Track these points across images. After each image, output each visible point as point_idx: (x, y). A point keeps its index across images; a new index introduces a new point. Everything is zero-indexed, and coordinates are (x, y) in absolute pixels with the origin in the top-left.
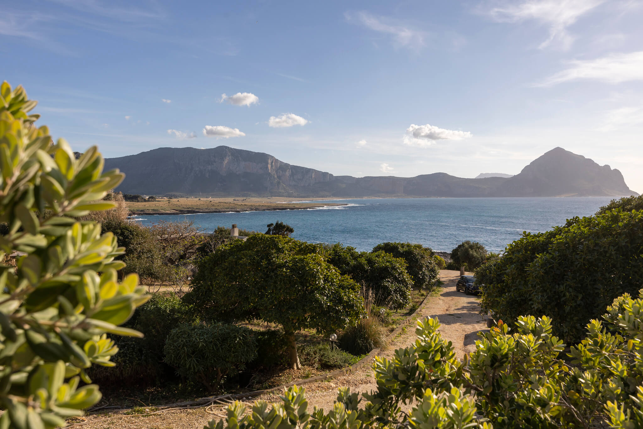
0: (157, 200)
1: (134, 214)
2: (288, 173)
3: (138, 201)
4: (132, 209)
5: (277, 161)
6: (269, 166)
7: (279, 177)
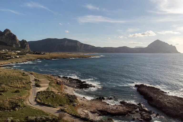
0: (46, 54)
1: (38, 59)
2: (83, 46)
3: (40, 55)
4: (38, 57)
5: (80, 42)
6: (78, 44)
7: (81, 47)
